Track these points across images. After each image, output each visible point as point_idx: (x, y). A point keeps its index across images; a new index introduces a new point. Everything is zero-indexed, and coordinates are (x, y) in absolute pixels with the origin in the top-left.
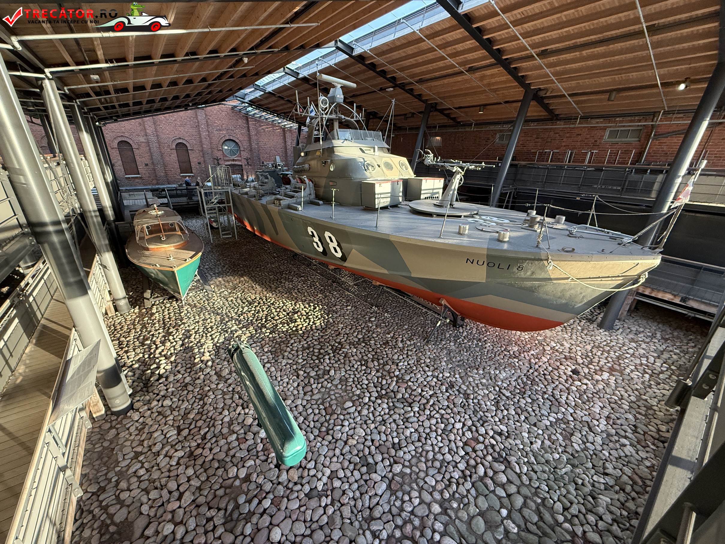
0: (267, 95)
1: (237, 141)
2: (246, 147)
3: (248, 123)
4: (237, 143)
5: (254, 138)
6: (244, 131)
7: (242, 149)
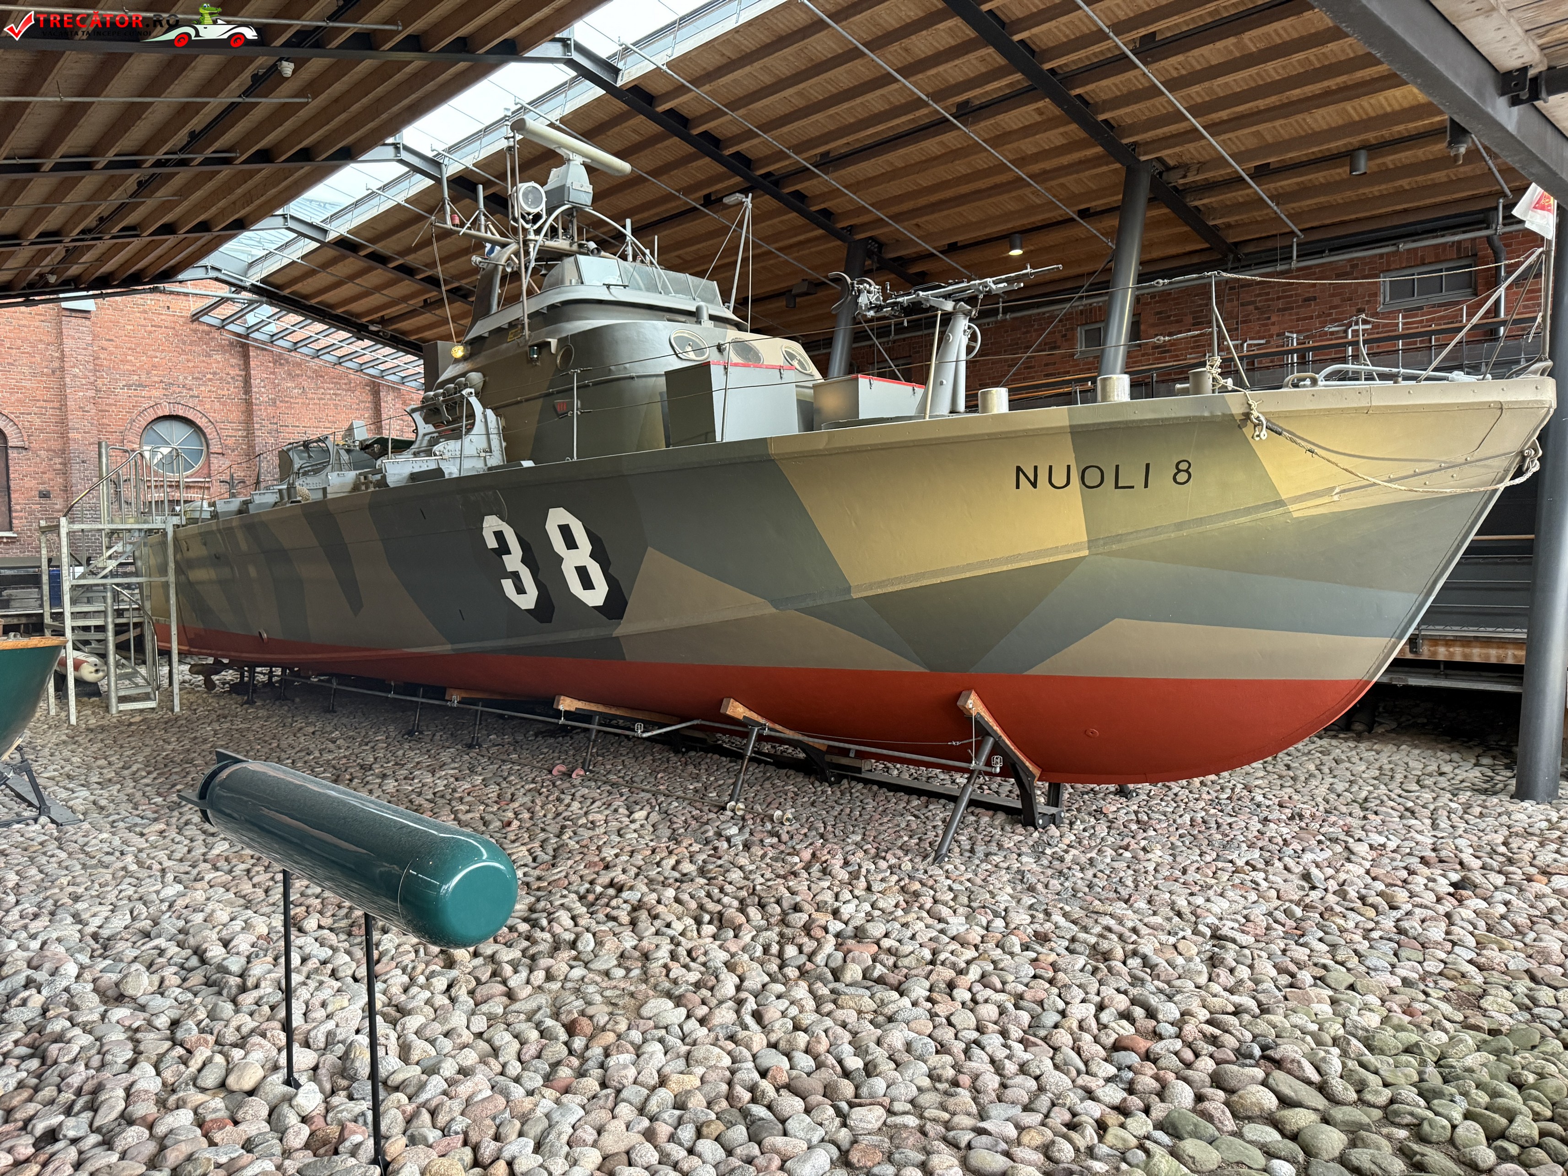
0: (331, 253)
1: (201, 422)
2: (230, 442)
3: (247, 366)
4: (198, 430)
5: (261, 413)
6: (233, 390)
7: (213, 449)
